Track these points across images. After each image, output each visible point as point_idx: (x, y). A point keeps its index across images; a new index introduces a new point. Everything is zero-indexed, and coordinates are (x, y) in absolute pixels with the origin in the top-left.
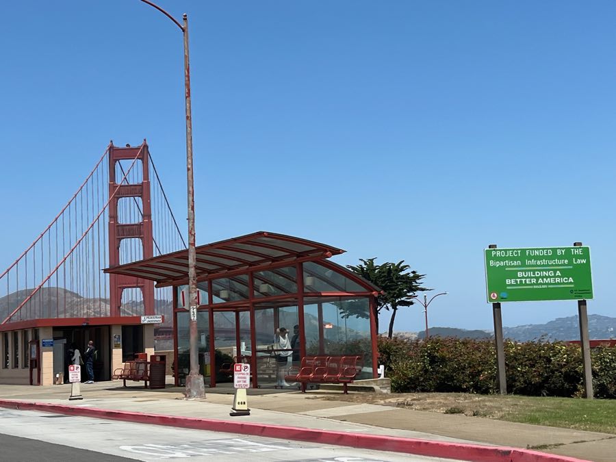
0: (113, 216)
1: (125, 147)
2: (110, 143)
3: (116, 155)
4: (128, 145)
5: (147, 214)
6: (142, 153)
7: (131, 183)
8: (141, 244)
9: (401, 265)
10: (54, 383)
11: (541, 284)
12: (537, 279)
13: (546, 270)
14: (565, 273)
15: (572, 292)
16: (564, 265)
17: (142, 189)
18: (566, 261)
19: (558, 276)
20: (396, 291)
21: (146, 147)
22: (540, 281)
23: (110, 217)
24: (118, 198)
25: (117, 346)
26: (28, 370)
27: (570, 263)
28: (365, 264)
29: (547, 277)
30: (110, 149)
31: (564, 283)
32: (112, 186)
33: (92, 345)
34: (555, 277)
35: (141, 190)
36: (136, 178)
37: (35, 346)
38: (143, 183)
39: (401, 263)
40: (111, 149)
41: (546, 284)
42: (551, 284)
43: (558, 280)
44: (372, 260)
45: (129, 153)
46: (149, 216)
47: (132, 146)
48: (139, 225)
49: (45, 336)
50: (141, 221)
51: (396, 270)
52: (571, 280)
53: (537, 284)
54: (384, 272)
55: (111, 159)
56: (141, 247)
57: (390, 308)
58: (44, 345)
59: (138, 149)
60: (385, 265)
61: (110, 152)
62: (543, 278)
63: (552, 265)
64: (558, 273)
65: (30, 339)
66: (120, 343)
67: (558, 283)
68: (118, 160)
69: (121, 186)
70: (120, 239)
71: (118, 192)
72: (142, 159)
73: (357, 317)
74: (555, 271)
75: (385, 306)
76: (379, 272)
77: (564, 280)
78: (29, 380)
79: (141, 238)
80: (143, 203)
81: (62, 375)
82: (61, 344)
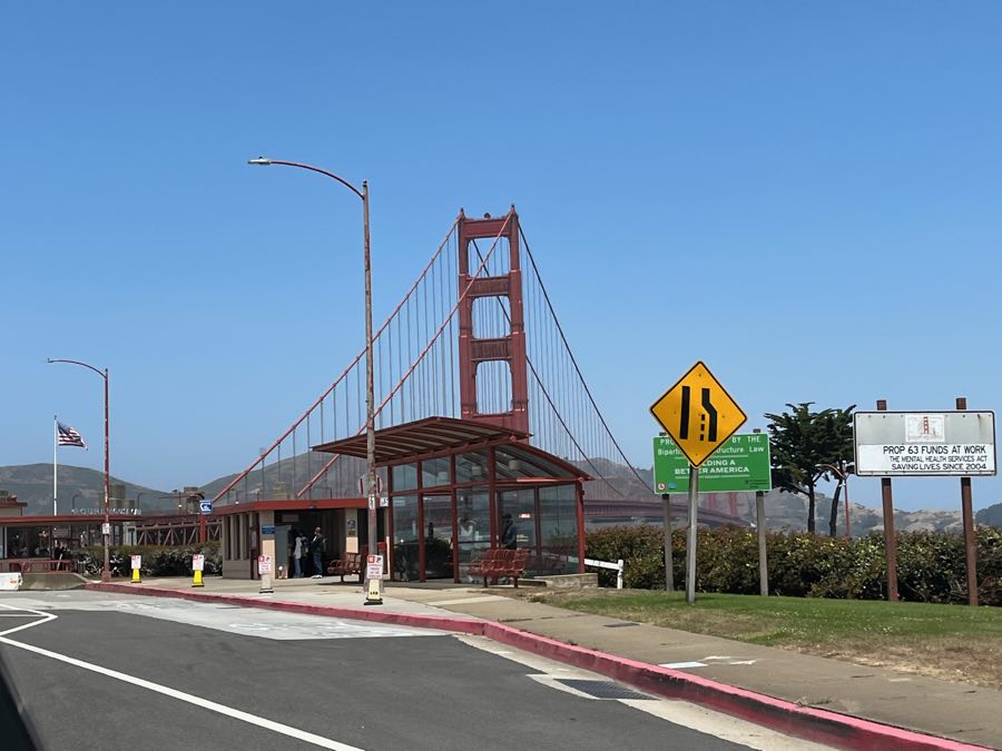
0: (466, 327)
1: (482, 218)
2: (459, 213)
3: (469, 230)
4: (487, 215)
5: (517, 323)
6: (508, 227)
7: (492, 275)
8: (509, 369)
9: (852, 412)
10: (277, 577)
11: (713, 474)
12: (709, 468)
13: (719, 459)
14: (739, 463)
15: (747, 482)
16: (739, 453)
17: (509, 284)
18: (742, 450)
19: (733, 466)
20: (839, 453)
21: (514, 216)
22: (712, 470)
23: (461, 328)
24: (473, 299)
25: (352, 534)
26: (249, 562)
27: (746, 452)
28: (795, 410)
29: (719, 467)
30: (459, 222)
31: (738, 473)
32: (464, 279)
33: (320, 532)
34: (729, 466)
35: (508, 286)
36: (500, 267)
37: (255, 533)
38: (510, 274)
39: (851, 408)
40: (463, 222)
41: (718, 474)
42: (725, 474)
43: (732, 469)
44: (806, 405)
45: (488, 227)
46: (521, 326)
47: (493, 216)
48: (506, 340)
49: (267, 522)
50: (508, 333)
51: (843, 420)
52: (746, 469)
53: (709, 474)
54: (822, 424)
55: (462, 237)
56: (510, 375)
57: (831, 477)
58: (264, 533)
59: (503, 220)
60: (826, 413)
61: (459, 227)
62: (715, 467)
63: (727, 454)
64: (733, 462)
65: (251, 525)
66: (356, 530)
67: (732, 473)
68: (473, 239)
69: (476, 280)
70: (477, 363)
71: (473, 289)
72: (509, 236)
73: (782, 491)
74: (729, 460)
75: (823, 475)
76: (816, 423)
77: (738, 469)
78: (249, 575)
79: (509, 360)
80: (511, 306)
81: (286, 568)
82: (285, 530)
